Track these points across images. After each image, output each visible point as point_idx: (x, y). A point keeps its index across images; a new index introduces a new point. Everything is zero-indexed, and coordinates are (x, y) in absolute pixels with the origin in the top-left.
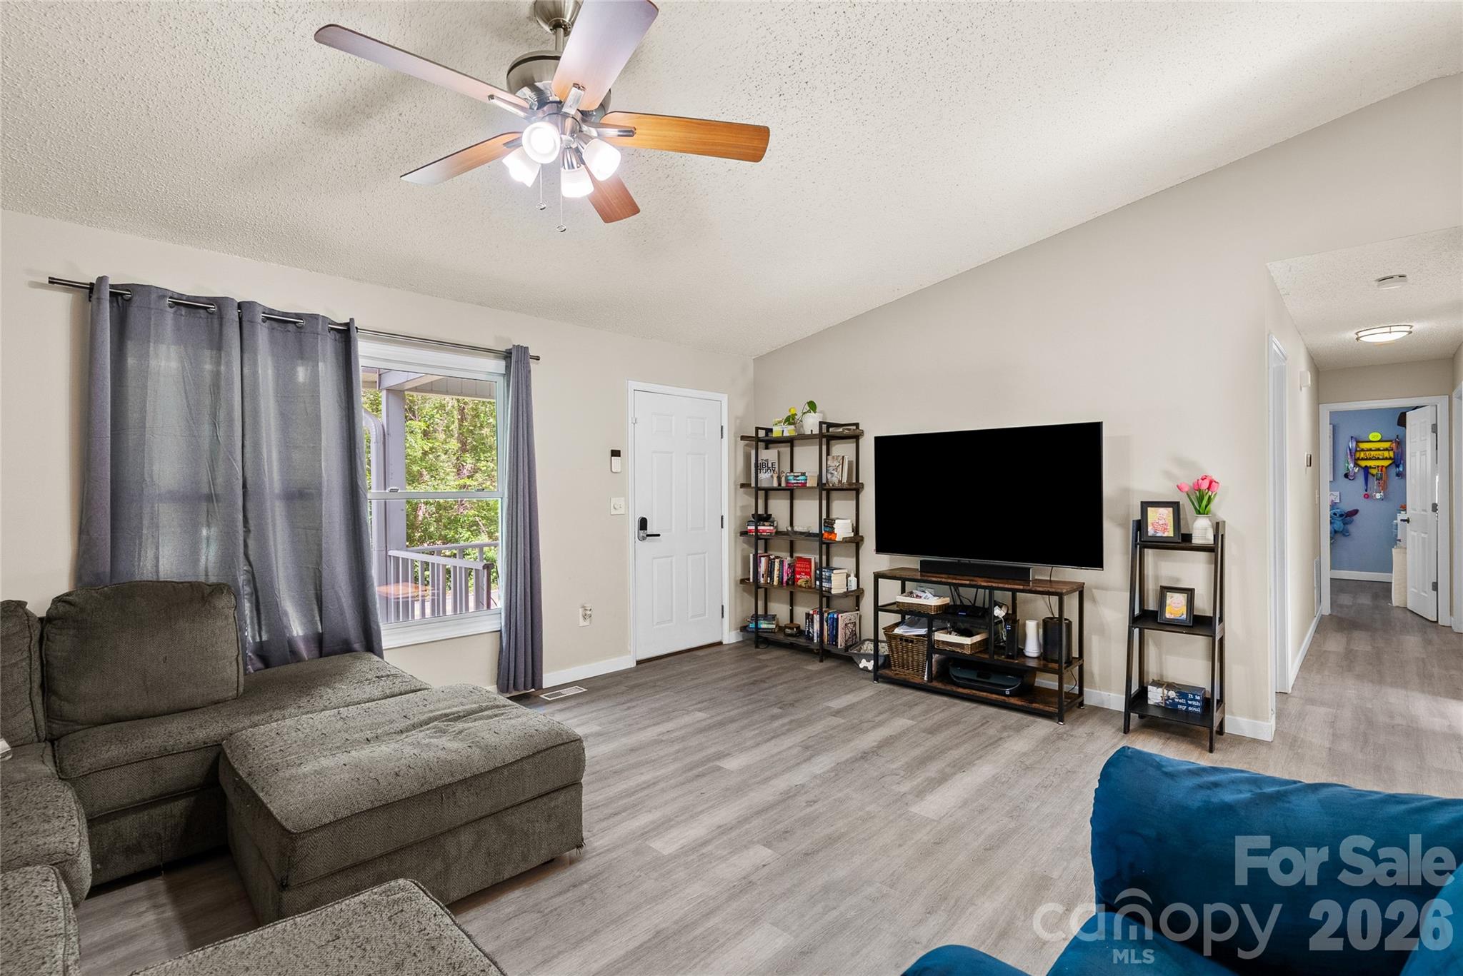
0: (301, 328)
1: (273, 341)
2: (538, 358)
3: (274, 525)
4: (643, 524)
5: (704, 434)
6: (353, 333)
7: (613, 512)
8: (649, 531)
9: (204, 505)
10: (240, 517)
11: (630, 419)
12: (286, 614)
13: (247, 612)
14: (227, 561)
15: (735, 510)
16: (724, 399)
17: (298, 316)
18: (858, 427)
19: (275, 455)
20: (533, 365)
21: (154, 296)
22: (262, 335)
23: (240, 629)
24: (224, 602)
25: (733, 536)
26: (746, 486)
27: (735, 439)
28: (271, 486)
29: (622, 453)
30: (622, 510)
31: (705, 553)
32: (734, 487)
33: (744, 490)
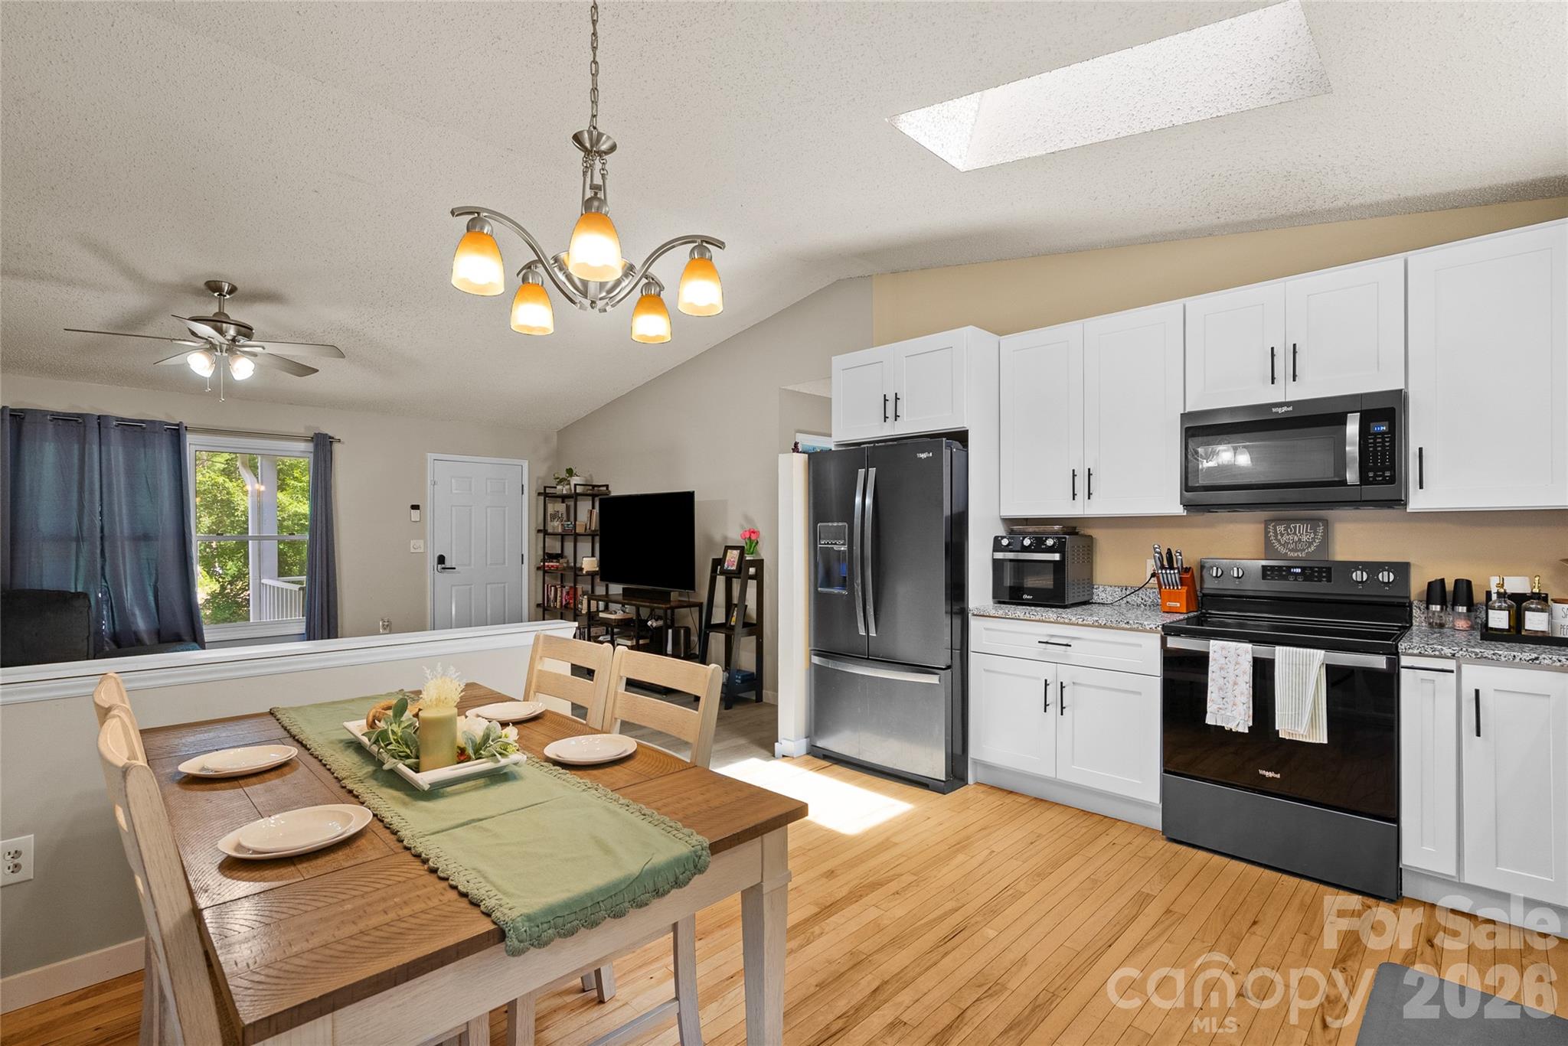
0: (144, 428)
1: (123, 439)
2: (339, 441)
3: (125, 557)
4: (441, 560)
5: (504, 492)
6: (183, 431)
7: (412, 550)
8: (447, 565)
9: (72, 543)
10: (99, 551)
11: (429, 481)
12: (134, 615)
13: (104, 615)
14: (88, 580)
15: (536, 550)
16: (526, 464)
17: (142, 421)
18: (607, 489)
19: (124, 511)
20: (336, 447)
21: (40, 415)
22: (115, 436)
23: (98, 622)
25: (533, 569)
26: (544, 532)
27: (534, 494)
28: (122, 532)
29: (421, 507)
30: (422, 550)
31: (505, 583)
32: (534, 532)
33: (541, 535)
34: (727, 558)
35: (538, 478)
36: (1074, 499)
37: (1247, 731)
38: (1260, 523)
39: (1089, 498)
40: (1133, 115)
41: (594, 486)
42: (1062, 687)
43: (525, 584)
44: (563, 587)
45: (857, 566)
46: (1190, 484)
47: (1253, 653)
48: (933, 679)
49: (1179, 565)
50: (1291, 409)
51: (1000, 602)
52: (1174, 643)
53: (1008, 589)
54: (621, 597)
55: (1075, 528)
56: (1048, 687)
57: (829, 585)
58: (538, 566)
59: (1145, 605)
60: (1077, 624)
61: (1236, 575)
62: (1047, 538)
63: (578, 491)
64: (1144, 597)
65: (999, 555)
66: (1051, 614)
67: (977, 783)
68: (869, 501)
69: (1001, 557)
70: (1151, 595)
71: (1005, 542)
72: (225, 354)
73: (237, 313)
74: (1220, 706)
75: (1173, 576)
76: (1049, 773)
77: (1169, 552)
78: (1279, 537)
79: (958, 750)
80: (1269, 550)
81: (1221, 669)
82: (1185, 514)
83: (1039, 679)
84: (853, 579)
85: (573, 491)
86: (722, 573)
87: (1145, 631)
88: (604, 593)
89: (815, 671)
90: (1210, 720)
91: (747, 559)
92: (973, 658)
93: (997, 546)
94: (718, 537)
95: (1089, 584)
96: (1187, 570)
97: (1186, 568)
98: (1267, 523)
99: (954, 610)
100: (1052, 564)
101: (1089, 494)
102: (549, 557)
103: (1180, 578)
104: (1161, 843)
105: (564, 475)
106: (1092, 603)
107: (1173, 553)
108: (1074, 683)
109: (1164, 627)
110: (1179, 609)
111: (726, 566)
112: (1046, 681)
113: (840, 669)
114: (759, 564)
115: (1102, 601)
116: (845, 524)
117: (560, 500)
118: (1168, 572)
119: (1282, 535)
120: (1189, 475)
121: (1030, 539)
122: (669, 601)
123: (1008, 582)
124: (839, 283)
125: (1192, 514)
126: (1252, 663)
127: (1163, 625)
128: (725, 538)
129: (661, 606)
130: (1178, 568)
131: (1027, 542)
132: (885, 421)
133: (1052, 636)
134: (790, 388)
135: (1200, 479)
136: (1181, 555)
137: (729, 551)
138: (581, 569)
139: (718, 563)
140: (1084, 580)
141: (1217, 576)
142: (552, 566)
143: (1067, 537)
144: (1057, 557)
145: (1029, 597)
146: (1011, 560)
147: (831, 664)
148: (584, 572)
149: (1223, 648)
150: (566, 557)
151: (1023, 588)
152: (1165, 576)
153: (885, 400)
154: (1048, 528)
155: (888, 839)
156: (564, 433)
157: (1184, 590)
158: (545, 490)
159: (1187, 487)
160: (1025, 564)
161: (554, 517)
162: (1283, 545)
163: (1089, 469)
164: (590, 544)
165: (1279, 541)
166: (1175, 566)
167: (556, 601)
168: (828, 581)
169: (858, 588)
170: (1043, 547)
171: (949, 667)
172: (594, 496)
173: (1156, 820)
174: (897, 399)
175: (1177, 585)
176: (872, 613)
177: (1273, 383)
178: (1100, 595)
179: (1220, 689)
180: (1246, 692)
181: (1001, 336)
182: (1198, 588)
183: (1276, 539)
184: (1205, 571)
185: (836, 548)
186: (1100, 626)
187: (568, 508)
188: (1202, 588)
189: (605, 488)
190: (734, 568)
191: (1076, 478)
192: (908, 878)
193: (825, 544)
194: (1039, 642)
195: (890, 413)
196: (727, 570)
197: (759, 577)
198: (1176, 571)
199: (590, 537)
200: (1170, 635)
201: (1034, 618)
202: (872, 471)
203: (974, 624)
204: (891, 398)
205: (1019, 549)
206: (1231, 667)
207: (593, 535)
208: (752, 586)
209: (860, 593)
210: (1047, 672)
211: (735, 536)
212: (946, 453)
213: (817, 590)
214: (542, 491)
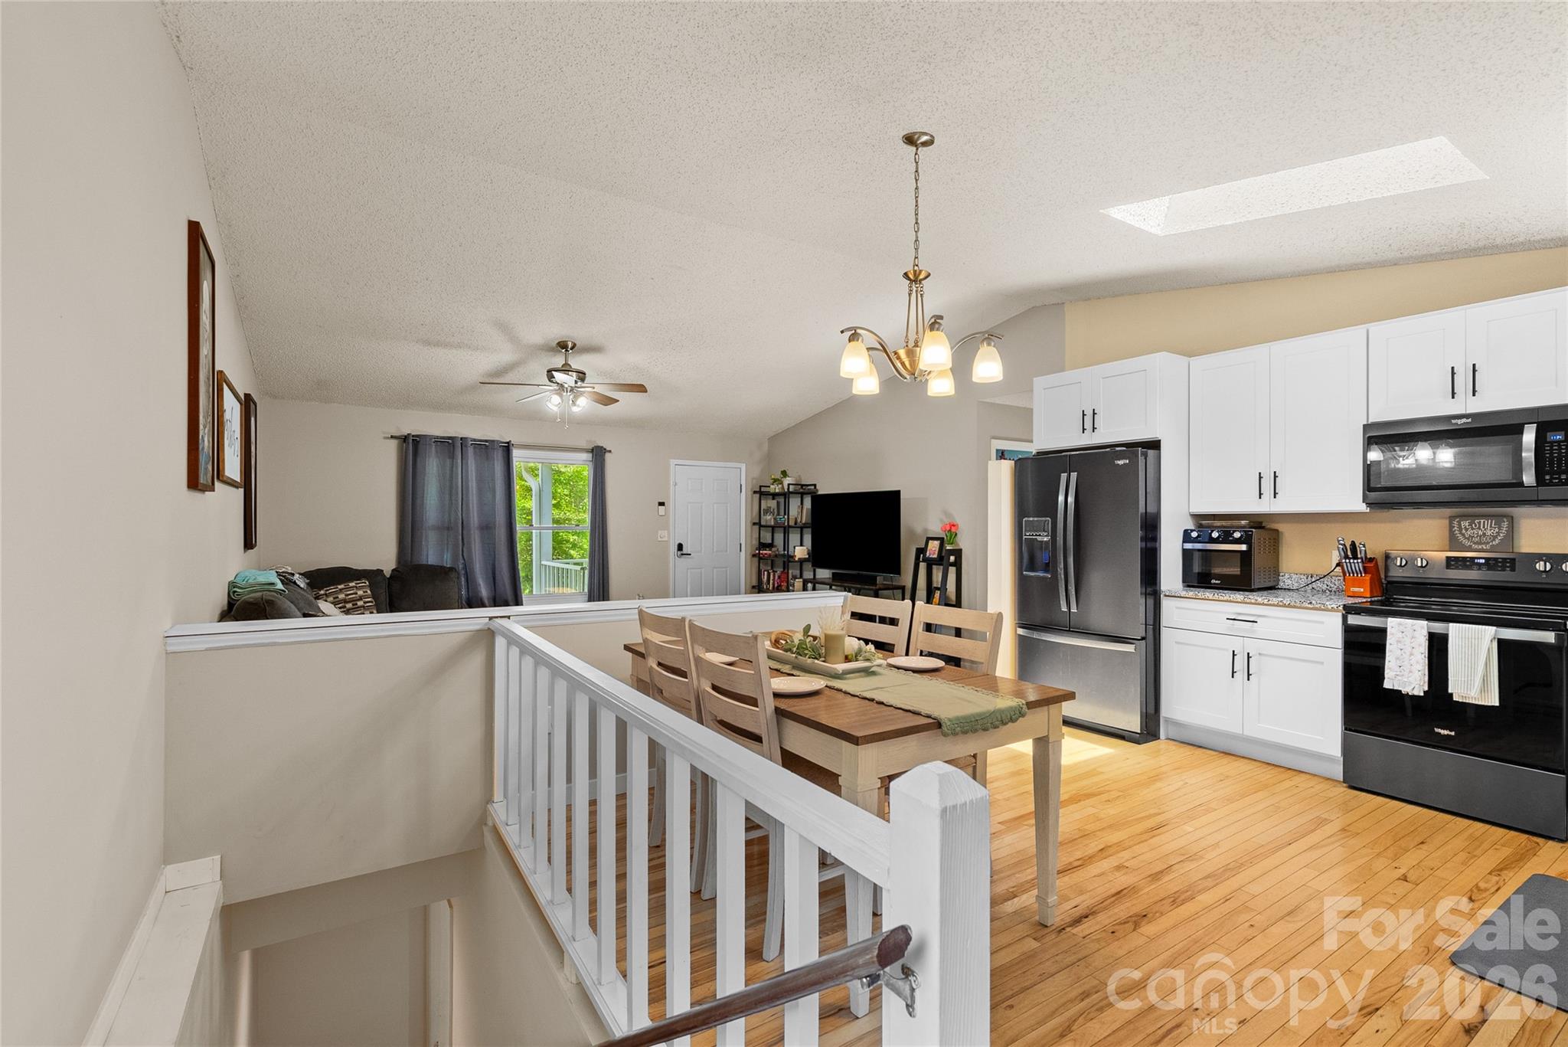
0: (487, 446)
1: (475, 453)
2: (610, 451)
3: (475, 542)
4: (680, 547)
5: (727, 491)
6: (511, 447)
7: (660, 539)
8: (685, 551)
9: (446, 532)
10: (460, 537)
11: (672, 483)
12: (480, 585)
13: (463, 583)
14: (455, 558)
15: (753, 539)
16: (743, 467)
17: (486, 441)
18: (815, 487)
19: (475, 508)
20: (607, 455)
21: (428, 440)
22: (470, 451)
23: (460, 590)
24: (453, 575)
25: (749, 557)
26: (758, 524)
27: (750, 493)
28: (474, 524)
29: (666, 504)
30: (666, 539)
31: (726, 567)
32: (749, 525)
33: (757, 527)
34: (929, 548)
35: (753, 479)
36: (1260, 498)
37: (1422, 694)
38: (1446, 518)
39: (1275, 497)
40: (1313, 193)
41: (802, 485)
42: (1249, 657)
43: (742, 566)
44: (774, 572)
45: (1060, 554)
46: (1372, 485)
47: (1428, 628)
48: (1129, 648)
49: (1363, 555)
50: (1470, 420)
51: (1189, 586)
52: (1353, 620)
53: (1196, 575)
54: (831, 581)
55: (1261, 523)
56: (1235, 657)
57: (1032, 568)
58: (754, 553)
59: (1331, 591)
60: (1263, 604)
61: (1419, 564)
62: (1234, 532)
63: (791, 490)
64: (1329, 584)
65: (1188, 546)
66: (1239, 596)
67: (1168, 739)
68: (1071, 499)
69: (1191, 548)
70: (1337, 582)
71: (1194, 534)
72: (569, 394)
73: (576, 363)
74: (1398, 673)
75: (1356, 565)
76: (1237, 730)
77: (1353, 544)
78: (1464, 531)
79: (1151, 710)
80: (1453, 543)
81: (1398, 642)
82: (1368, 511)
83: (1227, 650)
84: (1056, 564)
85: (786, 490)
86: (923, 561)
87: (1327, 610)
88: (812, 577)
89: (1019, 640)
90: (1387, 685)
91: (948, 548)
92: (1164, 632)
93: (1187, 537)
94: (919, 529)
95: (1276, 572)
96: (1371, 560)
97: (1371, 558)
98: (1451, 518)
99: (1148, 592)
100: (1239, 554)
101: (1275, 494)
102: (762, 546)
103: (1364, 568)
104: (1342, 790)
105: (778, 476)
106: (1279, 589)
107: (1357, 545)
108: (1260, 654)
109: (1345, 607)
110: (1362, 592)
111: (928, 554)
112: (1234, 651)
113: (1044, 638)
114: (958, 553)
115: (1287, 587)
116: (1048, 519)
117: (771, 497)
118: (1352, 561)
119: (1467, 530)
120: (1372, 478)
121: (1218, 532)
122: (876, 584)
123: (1196, 569)
124: (1033, 310)
125: (1373, 511)
126: (1427, 637)
127: (1344, 605)
128: (926, 530)
129: (871, 587)
130: (1362, 558)
131: (1215, 535)
132: (1083, 432)
133: (1240, 614)
134: (988, 400)
135: (1382, 480)
136: (1364, 547)
137: (930, 541)
138: (793, 557)
139: (921, 551)
140: (1270, 568)
141: (1401, 566)
142: (766, 554)
143: (1254, 530)
144: (1244, 547)
145: (1217, 582)
146: (1199, 550)
147: (1036, 635)
148: (797, 559)
149: (1400, 624)
150: (775, 546)
151: (1211, 574)
152: (1349, 564)
153: (1084, 415)
154: (1235, 523)
155: (1095, 769)
156: (775, 439)
157: (1368, 577)
158: (760, 489)
159: (1368, 487)
160: (1213, 553)
161: (767, 511)
162: (1468, 539)
163: (1275, 472)
164: (799, 535)
165: (1463, 535)
166: (1359, 556)
167: (769, 584)
168: (1032, 567)
169: (1061, 571)
170: (1231, 538)
171: (1143, 639)
172: (802, 495)
173: (1338, 772)
174: (1094, 414)
175: (1361, 574)
176: (1074, 593)
177: (1453, 397)
178: (1285, 581)
179: (1397, 659)
180: (1422, 661)
181: (1190, 357)
182: (1383, 576)
183: (1461, 533)
184: (1389, 561)
185: (1039, 538)
186: (1284, 606)
187: (778, 503)
188: (1386, 576)
189: (813, 487)
190: (935, 556)
191: (1262, 480)
192: (1114, 794)
193: (1030, 535)
194: (1228, 619)
195: (1088, 425)
196: (928, 557)
197: (958, 564)
198: (1359, 561)
199: (799, 529)
200: (1351, 613)
201: (1222, 598)
202: (1074, 475)
203: (1166, 604)
204: (1089, 413)
205: (1207, 540)
206: (1407, 640)
207: (802, 528)
208: (952, 570)
209: (1063, 576)
210: (1236, 644)
211: (936, 528)
212: (1141, 459)
213: (1022, 574)
214: (758, 490)
